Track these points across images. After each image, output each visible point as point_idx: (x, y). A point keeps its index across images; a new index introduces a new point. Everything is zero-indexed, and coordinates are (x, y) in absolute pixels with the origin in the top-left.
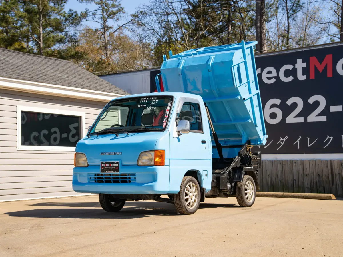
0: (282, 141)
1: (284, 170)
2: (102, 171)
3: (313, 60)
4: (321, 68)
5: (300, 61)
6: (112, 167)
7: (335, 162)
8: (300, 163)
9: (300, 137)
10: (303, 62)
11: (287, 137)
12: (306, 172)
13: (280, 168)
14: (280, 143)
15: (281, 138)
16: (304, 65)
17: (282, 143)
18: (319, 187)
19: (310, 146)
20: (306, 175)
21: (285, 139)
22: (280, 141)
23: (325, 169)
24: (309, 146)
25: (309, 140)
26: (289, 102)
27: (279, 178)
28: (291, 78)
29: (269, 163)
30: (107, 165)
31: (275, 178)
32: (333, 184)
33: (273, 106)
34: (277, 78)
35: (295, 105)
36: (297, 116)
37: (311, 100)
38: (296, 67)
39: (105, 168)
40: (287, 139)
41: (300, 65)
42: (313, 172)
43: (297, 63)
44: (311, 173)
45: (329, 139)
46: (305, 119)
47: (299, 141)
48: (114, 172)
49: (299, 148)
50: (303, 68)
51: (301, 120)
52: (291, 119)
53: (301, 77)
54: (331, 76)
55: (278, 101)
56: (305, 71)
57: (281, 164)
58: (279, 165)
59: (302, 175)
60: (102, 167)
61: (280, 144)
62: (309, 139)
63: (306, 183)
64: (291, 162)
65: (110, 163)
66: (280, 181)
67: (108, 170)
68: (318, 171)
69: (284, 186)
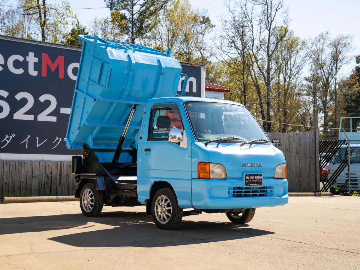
0: (8, 139)
1: (10, 170)
2: (246, 184)
3: (45, 56)
4: (53, 68)
5: (31, 54)
6: (256, 180)
7: (65, 163)
8: (29, 162)
9: (29, 136)
10: (35, 56)
11: (14, 135)
12: (36, 173)
13: (6, 169)
14: (5, 140)
15: (7, 136)
16: (36, 60)
17: (8, 141)
18: (46, 188)
19: (39, 146)
20: (35, 176)
21: (11, 137)
22: (5, 139)
23: (54, 171)
24: (38, 146)
26: (19, 96)
27: (5, 181)
28: (21, 71)
30: (252, 178)
34: (5, 66)
35: (24, 101)
36: (27, 113)
37: (42, 99)
38: (27, 60)
39: (250, 180)
40: (14, 137)
42: (42, 173)
43: (28, 56)
44: (40, 174)
45: (58, 141)
46: (36, 118)
47: (27, 140)
48: (258, 185)
49: (27, 147)
50: (35, 63)
51: (31, 118)
52: (19, 115)
53: (33, 73)
54: (63, 78)
55: (5, 94)
56: (37, 67)
57: (8, 164)
58: (5, 165)
59: (30, 175)
60: (246, 180)
62: (38, 138)
63: (34, 184)
64: (20, 162)
65: (255, 176)
66: (5, 183)
67: (252, 183)
68: (47, 172)
69: (10, 189)
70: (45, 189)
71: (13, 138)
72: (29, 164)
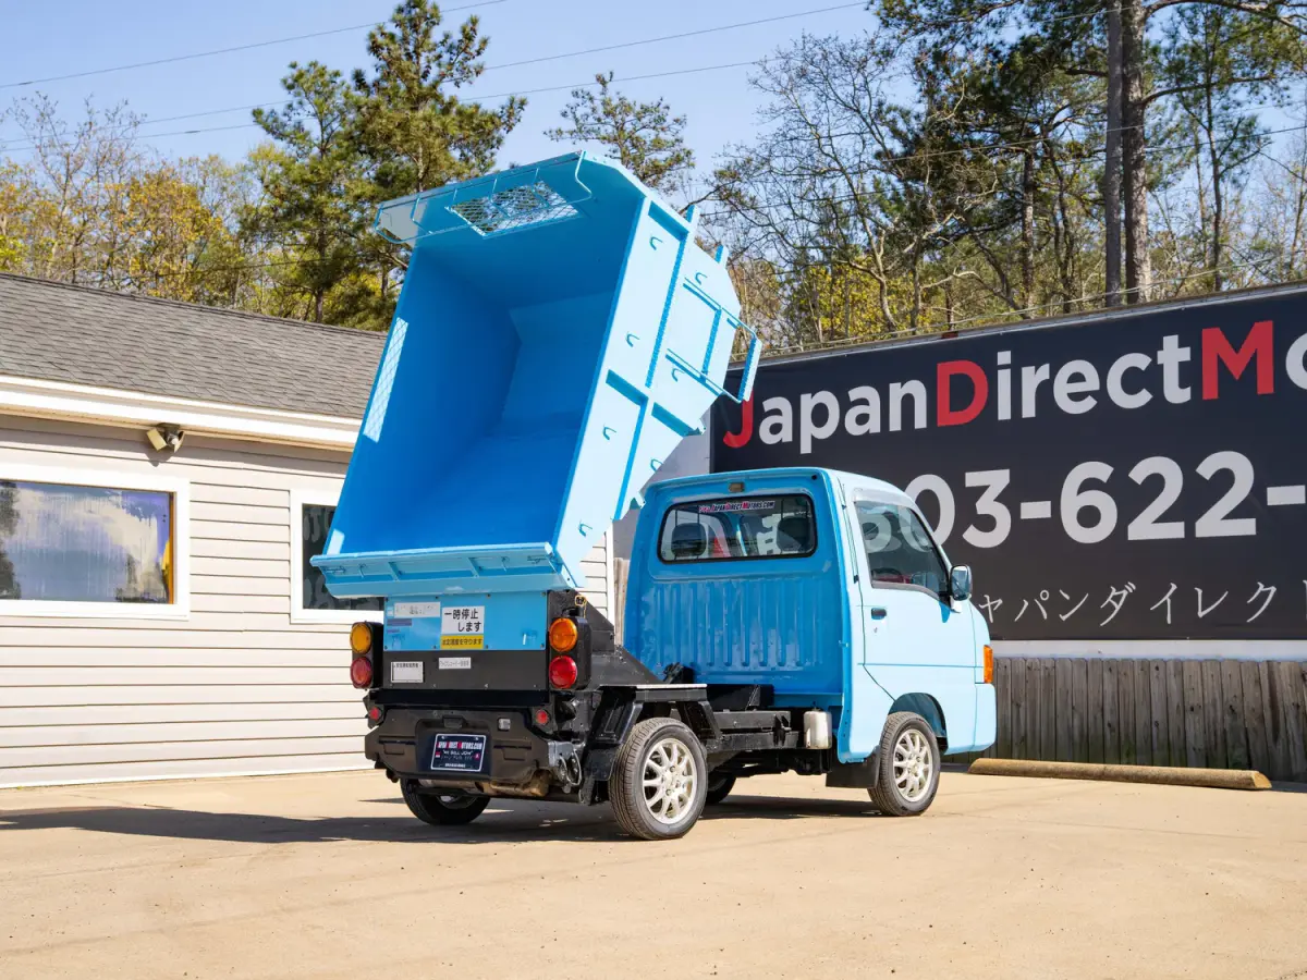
0: (1118, 598)
1: (1121, 691)
3: (1214, 339)
4: (1237, 368)
5: (1171, 341)
7: (1281, 667)
8: (1171, 667)
9: (1174, 587)
10: (1181, 345)
11: (1131, 587)
12: (1192, 700)
13: (1109, 688)
14: (1110, 603)
15: (1114, 589)
16: (1185, 354)
17: (1118, 603)
18: (1233, 747)
19: (1204, 617)
20: (1192, 709)
21: (1125, 593)
22: (1109, 599)
23: (1251, 692)
24: (1201, 614)
25: (1203, 595)
26: (1139, 473)
27: (1108, 718)
28: (1144, 397)
29: (1075, 667)
31: (1095, 718)
32: (1276, 738)
33: (1089, 485)
34: (1101, 395)
35: (1156, 483)
36: (1164, 518)
37: (1207, 468)
38: (1159, 362)
40: (1131, 591)
41: (1173, 354)
42: (1214, 700)
43: (1162, 349)
44: (1206, 702)
45: (1264, 595)
46: (1190, 529)
47: (1170, 597)
49: (1169, 621)
50: (1182, 365)
51: (1176, 530)
52: (1144, 528)
53: (1176, 394)
54: (1270, 390)
55: (1102, 471)
56: (1188, 374)
57: (1114, 671)
58: (1107, 675)
59: (1178, 706)
61: (1111, 608)
62: (1200, 592)
63: (1190, 733)
64: (1146, 665)
66: (1109, 725)
68: (1228, 696)
69: (1122, 743)
70: (1230, 750)
71: (1129, 595)
72: (1172, 672)
